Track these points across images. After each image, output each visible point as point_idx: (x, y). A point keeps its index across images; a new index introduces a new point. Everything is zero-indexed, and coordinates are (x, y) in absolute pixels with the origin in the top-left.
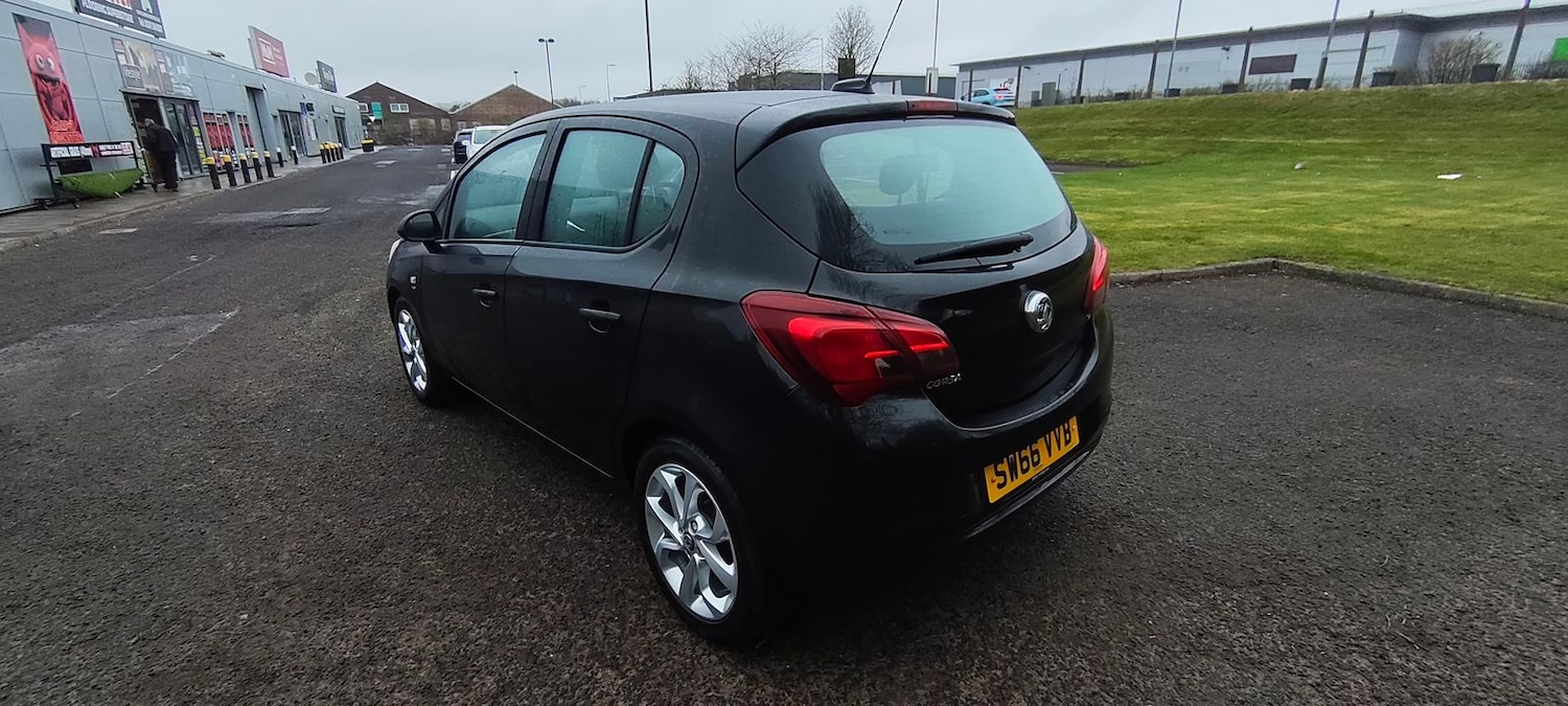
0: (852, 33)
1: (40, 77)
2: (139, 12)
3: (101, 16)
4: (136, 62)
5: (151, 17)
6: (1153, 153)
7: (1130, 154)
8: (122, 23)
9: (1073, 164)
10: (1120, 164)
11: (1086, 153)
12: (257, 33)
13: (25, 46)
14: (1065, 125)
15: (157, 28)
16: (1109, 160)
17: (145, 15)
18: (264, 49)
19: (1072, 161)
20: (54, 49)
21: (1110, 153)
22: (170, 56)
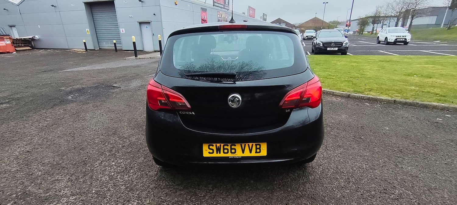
1: (203, 20)
2: (225, 5)
3: (218, 6)
4: (221, 16)
5: (227, 6)
8: (221, 8)
12: (250, 7)
13: (202, 13)
15: (228, 8)
17: (226, 5)
18: (250, 11)
20: (206, 14)
22: (229, 14)
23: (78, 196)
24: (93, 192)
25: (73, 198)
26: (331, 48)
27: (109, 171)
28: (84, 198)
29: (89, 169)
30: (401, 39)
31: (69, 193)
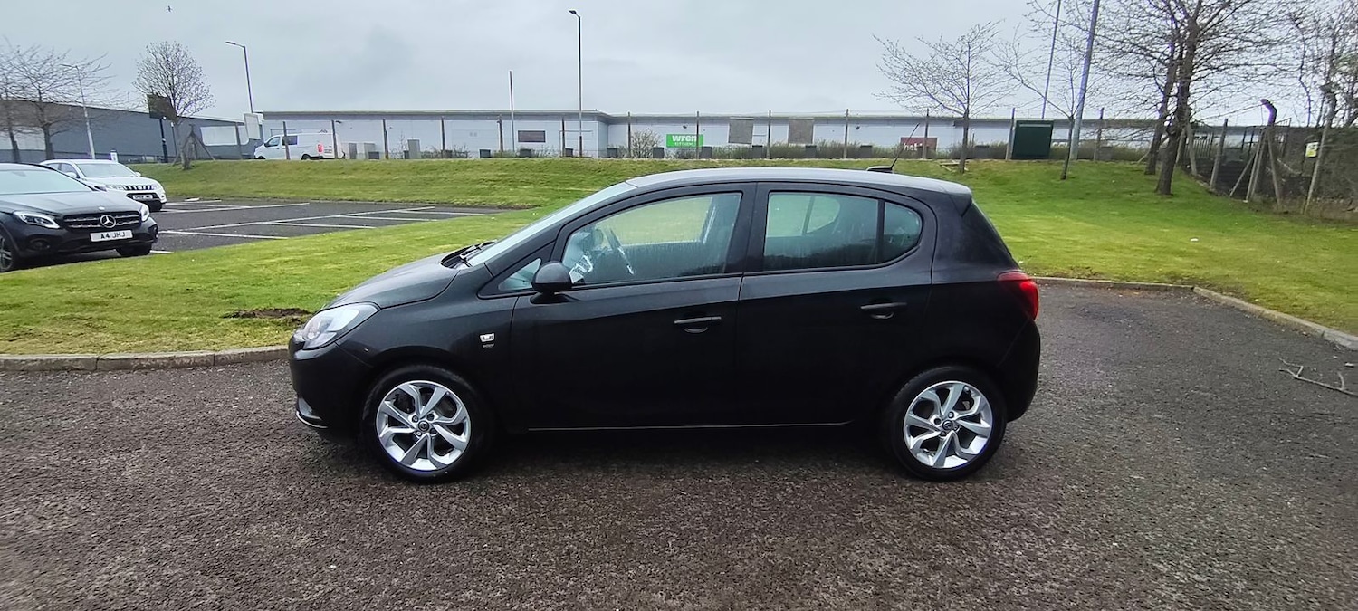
0: (171, 65)
6: (531, 198)
7: (513, 199)
9: (468, 207)
10: (508, 207)
11: (477, 198)
14: (445, 175)
16: (499, 204)
19: (469, 204)
21: (497, 198)
23: (1149, 561)
24: (1116, 544)
25: (1161, 566)
26: (105, 234)
27: (1046, 551)
28: (1141, 549)
29: (1077, 593)
30: (145, 196)
31: (1163, 582)
